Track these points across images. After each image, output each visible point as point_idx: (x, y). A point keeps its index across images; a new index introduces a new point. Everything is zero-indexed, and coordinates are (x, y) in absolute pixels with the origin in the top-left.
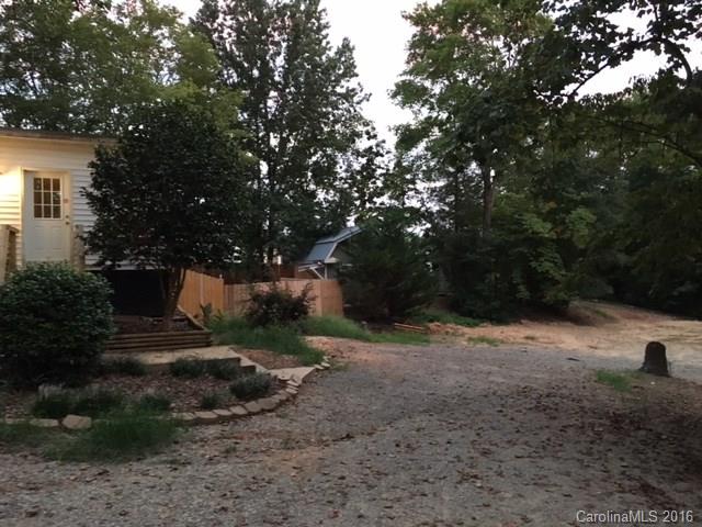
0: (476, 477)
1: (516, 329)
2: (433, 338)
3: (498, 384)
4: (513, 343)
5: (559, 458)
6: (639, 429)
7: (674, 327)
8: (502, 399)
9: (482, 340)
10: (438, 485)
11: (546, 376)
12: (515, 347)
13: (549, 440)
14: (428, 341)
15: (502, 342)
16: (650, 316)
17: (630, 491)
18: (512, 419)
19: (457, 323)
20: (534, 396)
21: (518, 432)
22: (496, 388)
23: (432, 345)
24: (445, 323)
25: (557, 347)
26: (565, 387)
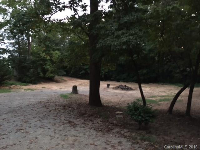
0: (22, 129)
1: (40, 85)
2: (12, 90)
3: (32, 102)
4: (39, 89)
5: (48, 119)
6: (70, 108)
7: (80, 82)
8: (33, 106)
9: (29, 89)
10: (9, 134)
11: (47, 97)
12: (39, 91)
13: (46, 115)
14: (10, 91)
15: (35, 89)
16: (75, 79)
17: (66, 124)
18: (36, 111)
19: (20, 85)
20: (43, 103)
21: (37, 114)
22: (32, 103)
23: (11, 93)
24: (16, 85)
25: (51, 89)
26: (52, 100)
